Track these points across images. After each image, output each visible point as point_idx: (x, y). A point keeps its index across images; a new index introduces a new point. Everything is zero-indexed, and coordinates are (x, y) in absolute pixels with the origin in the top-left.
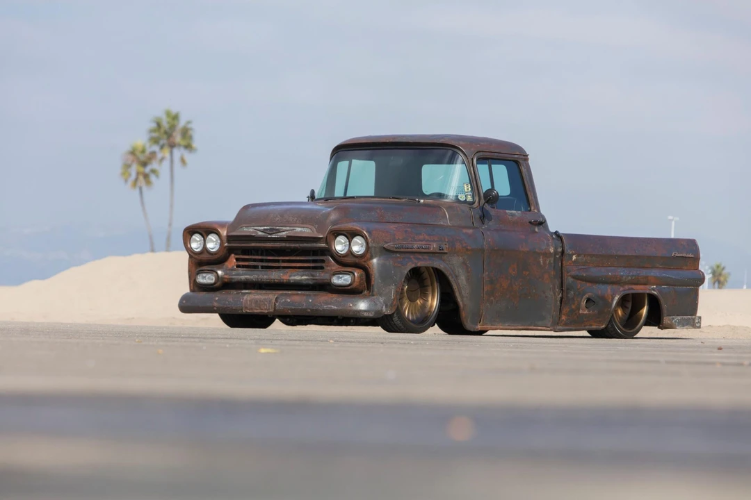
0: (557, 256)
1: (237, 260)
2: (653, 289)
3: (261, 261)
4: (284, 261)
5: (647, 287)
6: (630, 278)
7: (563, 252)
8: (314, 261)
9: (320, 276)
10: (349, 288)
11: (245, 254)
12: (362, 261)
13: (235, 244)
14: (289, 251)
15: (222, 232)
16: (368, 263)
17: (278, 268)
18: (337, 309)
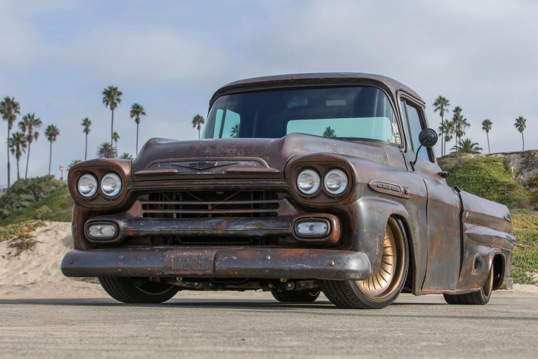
1: (144, 207)
3: (177, 207)
4: (215, 207)
7: (462, 209)
8: (256, 206)
9: (272, 226)
10: (324, 240)
11: (151, 199)
12: (340, 205)
13: (143, 185)
14: (222, 193)
15: (127, 171)
16: (350, 205)
17: (206, 216)
18: (312, 270)
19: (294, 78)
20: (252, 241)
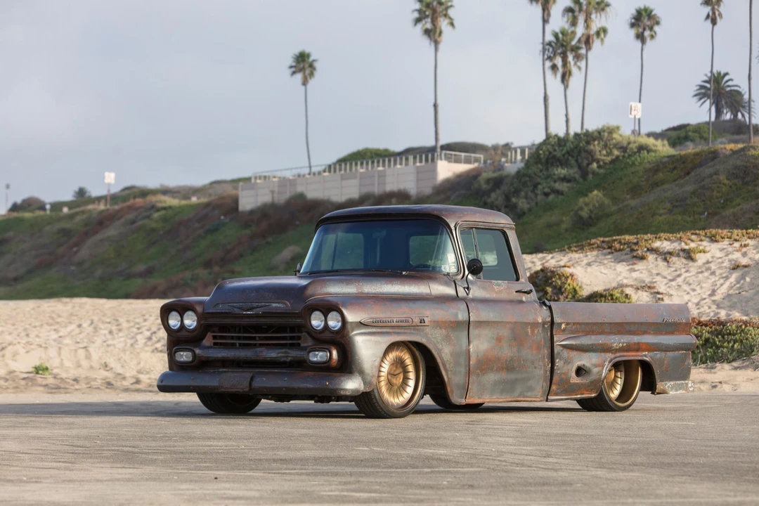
0: (546, 326)
1: (214, 337)
2: (645, 356)
3: (239, 338)
4: (261, 339)
5: (639, 353)
6: (621, 345)
7: (552, 322)
8: (291, 338)
9: (293, 354)
10: (325, 365)
11: (220, 331)
12: (338, 338)
13: (211, 321)
14: (266, 327)
15: (199, 309)
16: (344, 338)
17: (255, 345)
18: (313, 388)
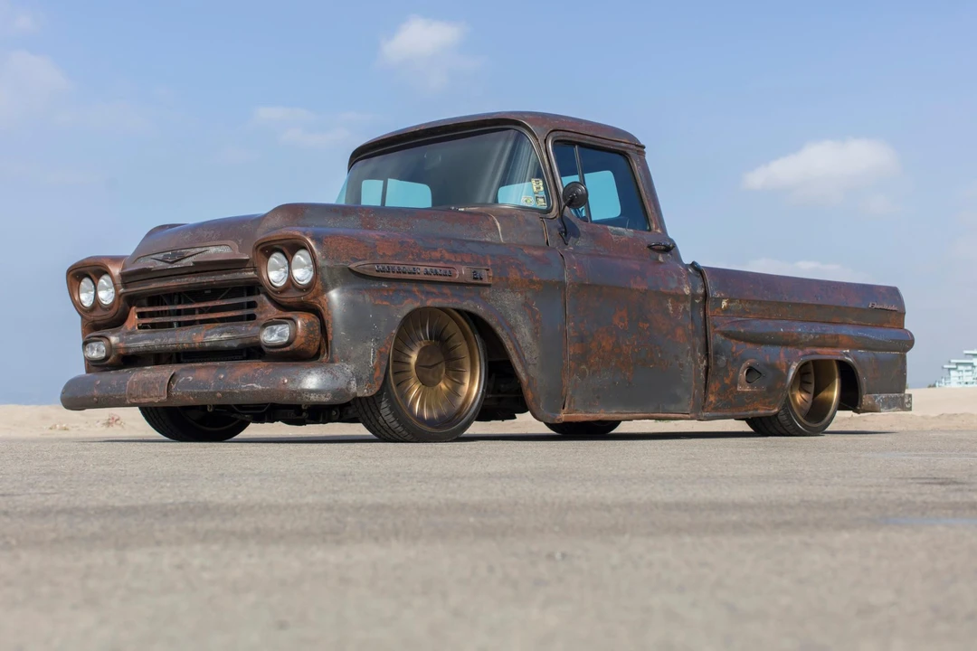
0: (697, 301)
1: (141, 315)
2: (847, 354)
3: (179, 313)
4: (202, 311)
5: (838, 351)
6: (812, 336)
7: (706, 295)
9: (245, 332)
10: (288, 349)
11: (151, 304)
12: (309, 297)
13: (136, 288)
14: (209, 292)
15: (117, 270)
16: (320, 299)
17: (194, 323)
18: (262, 390)
19: (422, 128)
20: (245, 355)
